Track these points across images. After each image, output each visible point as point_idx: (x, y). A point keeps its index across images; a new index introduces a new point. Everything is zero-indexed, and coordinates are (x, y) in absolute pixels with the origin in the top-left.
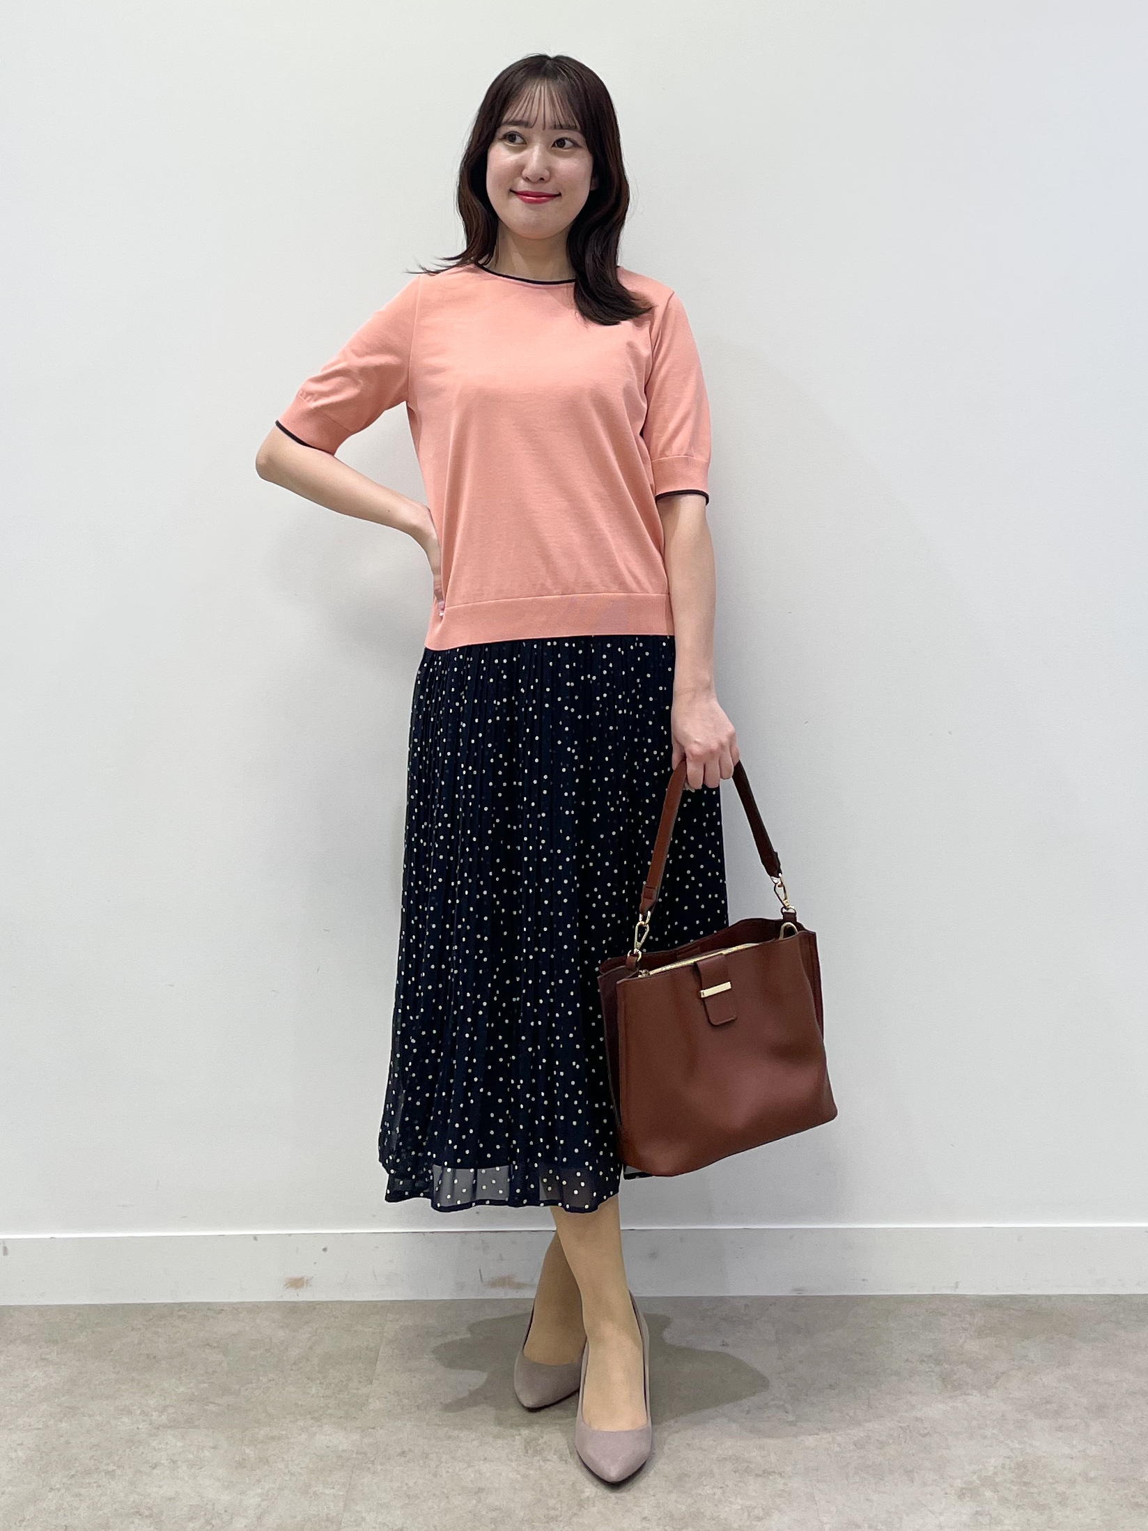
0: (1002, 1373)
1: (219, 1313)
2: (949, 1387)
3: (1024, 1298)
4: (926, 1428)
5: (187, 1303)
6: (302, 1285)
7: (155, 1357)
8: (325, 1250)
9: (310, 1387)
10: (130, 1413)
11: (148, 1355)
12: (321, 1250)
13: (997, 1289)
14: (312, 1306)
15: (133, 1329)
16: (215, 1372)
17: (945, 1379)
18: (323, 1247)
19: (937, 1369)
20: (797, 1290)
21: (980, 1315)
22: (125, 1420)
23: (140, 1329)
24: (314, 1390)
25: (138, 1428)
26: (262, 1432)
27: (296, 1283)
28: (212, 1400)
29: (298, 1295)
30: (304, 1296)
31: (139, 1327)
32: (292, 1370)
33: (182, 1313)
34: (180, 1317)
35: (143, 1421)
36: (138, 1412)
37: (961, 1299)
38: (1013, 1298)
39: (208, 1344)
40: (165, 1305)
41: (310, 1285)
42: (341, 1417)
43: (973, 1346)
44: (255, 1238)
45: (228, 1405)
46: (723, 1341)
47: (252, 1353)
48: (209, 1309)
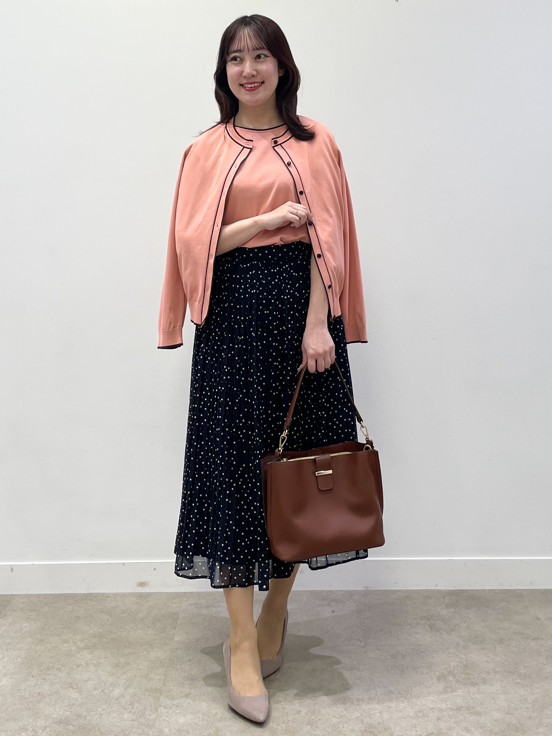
0: (457, 624)
1: (108, 598)
2: (433, 630)
3: (467, 591)
4: (423, 649)
5: (93, 593)
6: (144, 586)
7: (78, 617)
8: (155, 569)
9: (149, 631)
10: (68, 642)
11: (76, 616)
12: (153, 570)
13: (455, 587)
14: (149, 595)
15: (69, 605)
16: (105, 624)
17: (432, 627)
18: (154, 568)
19: (428, 623)
20: (365, 587)
21: (447, 598)
22: (66, 645)
23: (72, 605)
24: (150, 632)
25: (71, 649)
26: (127, 651)
27: (142, 584)
28: (104, 637)
29: (143, 590)
30: (146, 590)
31: (71, 604)
32: (140, 623)
33: (91, 598)
34: (90, 599)
35: (74, 646)
36: (71, 642)
37: (439, 591)
38: (462, 591)
39: (103, 612)
40: (83, 594)
41: (148, 585)
42: (162, 644)
43: (445, 612)
44: (124, 564)
45: (112, 639)
46: (333, 610)
47: (123, 615)
48: (103, 596)
